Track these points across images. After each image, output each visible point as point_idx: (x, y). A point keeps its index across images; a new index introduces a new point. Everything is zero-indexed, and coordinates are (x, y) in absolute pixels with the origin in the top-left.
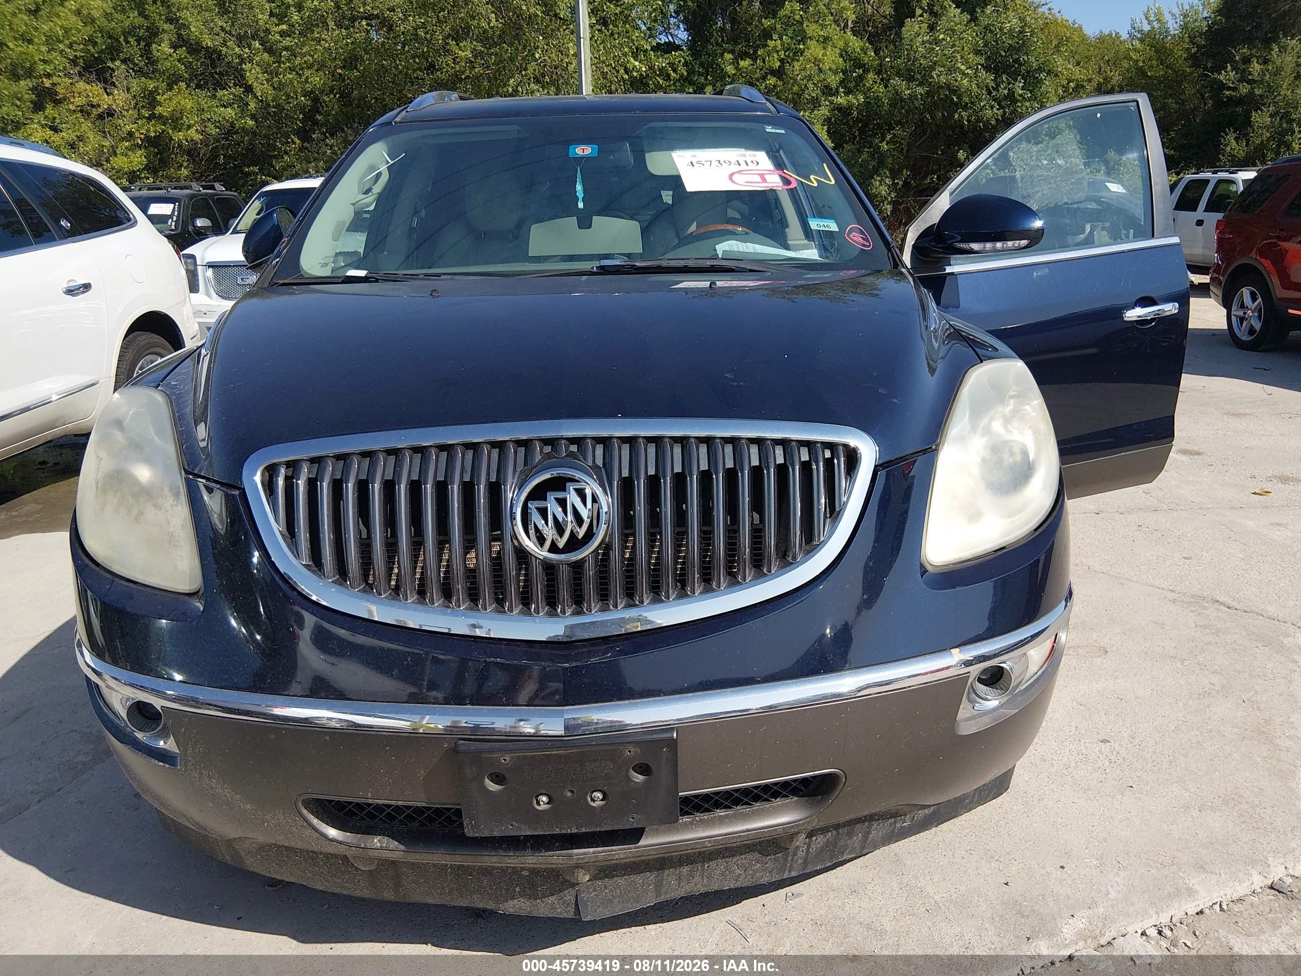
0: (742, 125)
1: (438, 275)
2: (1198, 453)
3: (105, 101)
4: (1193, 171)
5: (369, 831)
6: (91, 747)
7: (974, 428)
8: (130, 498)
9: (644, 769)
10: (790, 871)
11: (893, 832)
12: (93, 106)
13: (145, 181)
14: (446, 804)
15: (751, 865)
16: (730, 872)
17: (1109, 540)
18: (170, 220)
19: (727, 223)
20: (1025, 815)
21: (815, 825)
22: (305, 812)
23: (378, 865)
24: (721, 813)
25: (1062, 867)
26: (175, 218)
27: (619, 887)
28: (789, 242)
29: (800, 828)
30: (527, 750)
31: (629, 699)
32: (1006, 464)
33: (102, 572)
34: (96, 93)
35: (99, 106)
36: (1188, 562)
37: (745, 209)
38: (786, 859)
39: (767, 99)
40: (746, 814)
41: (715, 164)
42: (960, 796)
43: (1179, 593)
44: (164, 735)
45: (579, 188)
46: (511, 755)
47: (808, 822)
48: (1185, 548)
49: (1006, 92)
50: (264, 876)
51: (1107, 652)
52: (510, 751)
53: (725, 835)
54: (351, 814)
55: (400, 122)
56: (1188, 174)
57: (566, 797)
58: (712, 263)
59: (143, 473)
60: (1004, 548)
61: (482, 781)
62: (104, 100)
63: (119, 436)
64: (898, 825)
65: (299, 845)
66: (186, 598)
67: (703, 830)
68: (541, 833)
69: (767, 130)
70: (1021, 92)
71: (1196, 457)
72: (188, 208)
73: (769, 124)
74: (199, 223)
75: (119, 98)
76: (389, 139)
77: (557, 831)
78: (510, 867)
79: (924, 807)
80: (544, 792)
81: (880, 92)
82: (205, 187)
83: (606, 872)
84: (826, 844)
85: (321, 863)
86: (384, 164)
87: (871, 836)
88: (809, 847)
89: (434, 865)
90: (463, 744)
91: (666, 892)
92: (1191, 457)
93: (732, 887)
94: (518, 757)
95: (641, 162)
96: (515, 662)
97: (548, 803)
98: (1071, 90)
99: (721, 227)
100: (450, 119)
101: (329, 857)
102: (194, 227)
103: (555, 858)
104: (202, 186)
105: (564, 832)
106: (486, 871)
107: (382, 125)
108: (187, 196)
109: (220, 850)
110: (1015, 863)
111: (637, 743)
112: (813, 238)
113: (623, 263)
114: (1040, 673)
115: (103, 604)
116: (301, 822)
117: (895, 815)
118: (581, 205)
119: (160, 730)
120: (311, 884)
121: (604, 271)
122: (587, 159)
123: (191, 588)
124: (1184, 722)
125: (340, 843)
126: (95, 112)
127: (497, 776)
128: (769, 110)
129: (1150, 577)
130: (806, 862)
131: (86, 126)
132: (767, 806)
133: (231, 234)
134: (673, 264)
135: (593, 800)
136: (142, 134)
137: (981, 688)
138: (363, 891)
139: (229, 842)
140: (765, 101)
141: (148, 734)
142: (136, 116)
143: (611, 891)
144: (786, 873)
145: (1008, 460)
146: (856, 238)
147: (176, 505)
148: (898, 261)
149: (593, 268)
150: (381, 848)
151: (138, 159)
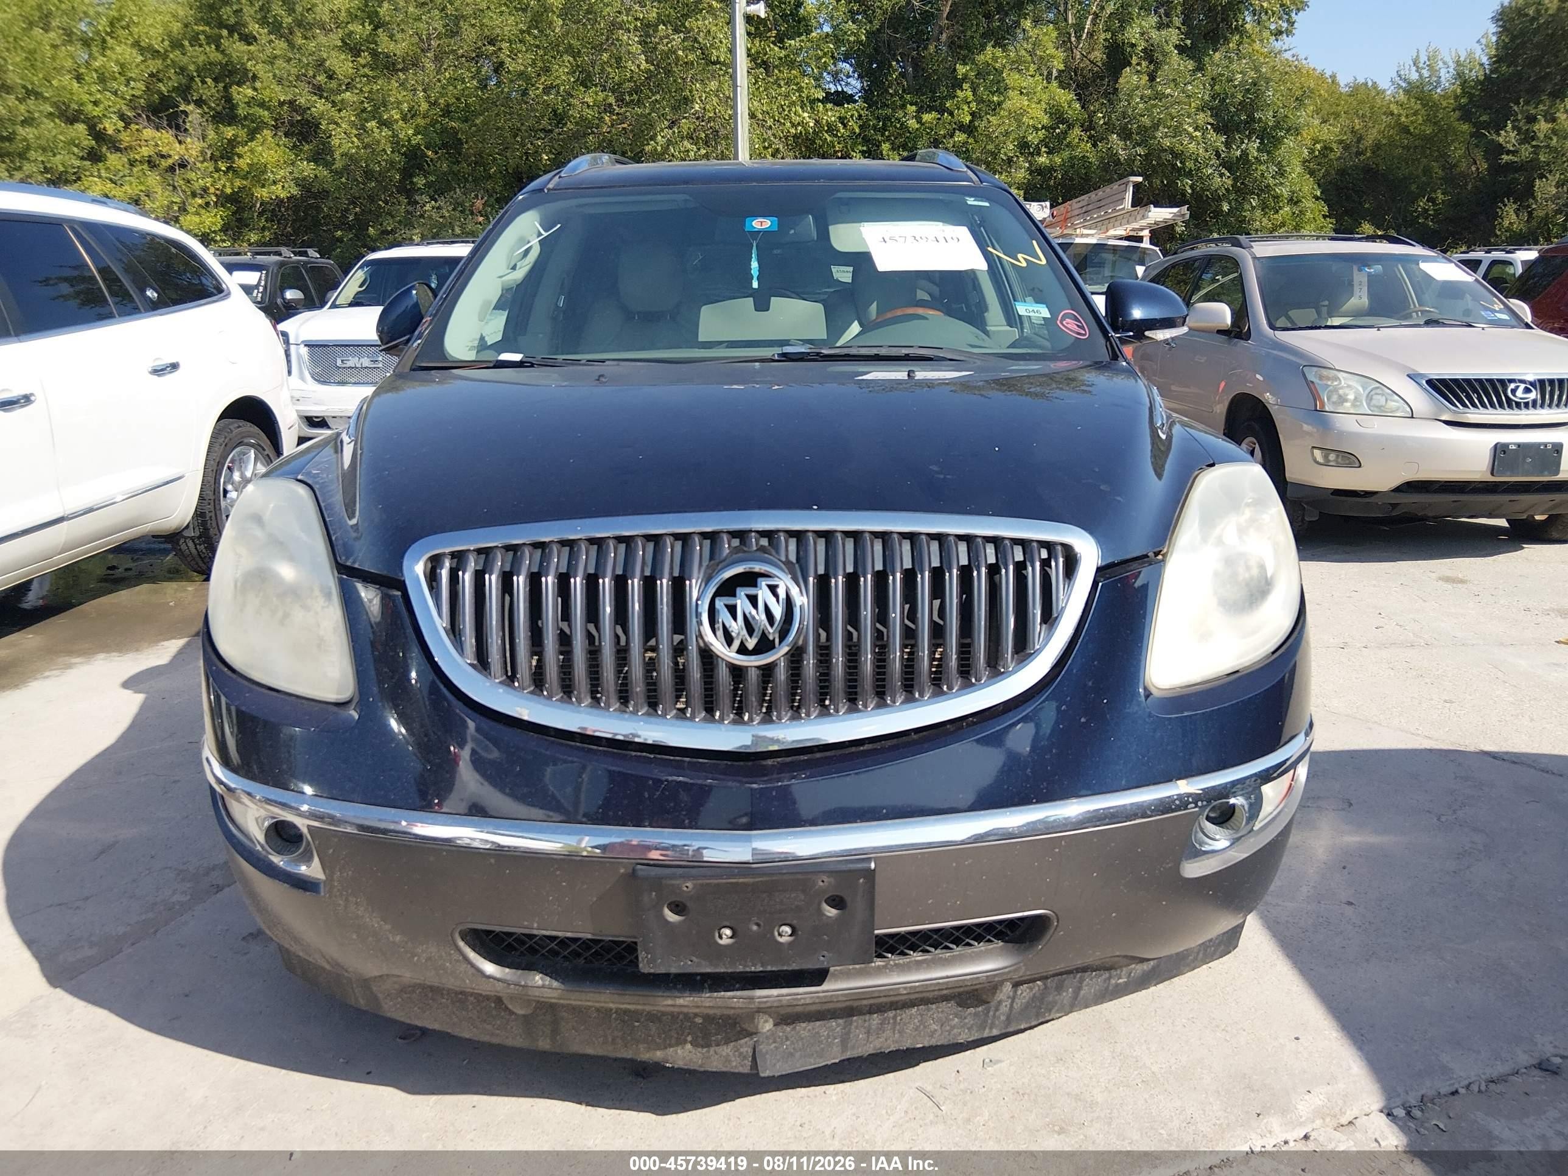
0: (941, 196)
1: (603, 361)
2: (1462, 581)
3: (176, 151)
4: (1464, 249)
5: (530, 967)
6: (188, 885)
7: (1205, 540)
8: (275, 599)
9: (837, 902)
10: (991, 1028)
11: (1107, 989)
12: (163, 156)
13: (221, 244)
14: (619, 936)
15: (948, 1020)
16: (925, 1027)
17: (1356, 678)
18: (256, 291)
19: (917, 306)
20: (1255, 981)
21: (1022, 973)
22: (461, 944)
23: (536, 1008)
24: (917, 956)
25: (1297, 1039)
26: (261, 289)
27: (802, 1039)
28: (988, 328)
29: (1005, 977)
30: (711, 877)
31: (822, 825)
32: (1241, 578)
33: (240, 680)
34: (166, 141)
35: (170, 156)
36: (1448, 705)
37: (936, 290)
38: (987, 1015)
39: (968, 167)
40: (946, 959)
41: (910, 240)
42: (1182, 952)
43: (1437, 740)
44: (307, 858)
45: (754, 265)
46: (695, 882)
47: (1015, 970)
48: (1444, 689)
49: (1238, 153)
50: (403, 1023)
51: (1351, 805)
52: (695, 878)
53: (923, 981)
54: (510, 948)
55: (554, 189)
56: (1456, 253)
57: (751, 931)
58: (907, 352)
59: (287, 572)
60: (1237, 672)
61: (662, 910)
62: (174, 150)
63: (258, 533)
64: (1113, 981)
65: (450, 983)
66: (335, 709)
67: (898, 975)
68: (722, 971)
69: (969, 203)
70: (1256, 154)
71: (1460, 585)
72: (277, 276)
73: (971, 196)
74: (290, 295)
75: (192, 147)
76: (542, 207)
77: (740, 969)
78: (681, 1013)
79: (1143, 960)
80: (728, 924)
81: (1087, 151)
82: (295, 254)
83: (788, 1018)
84: (1032, 1000)
85: (470, 1007)
86: (535, 236)
87: (1082, 992)
88: (1012, 1002)
89: (598, 1010)
90: (641, 870)
91: (853, 1048)
92: (1455, 585)
93: (927, 1045)
94: (702, 885)
95: (824, 236)
96: (699, 782)
97: (731, 938)
98: (1317, 153)
99: (911, 311)
100: (611, 187)
101: (481, 998)
102: (284, 299)
103: (734, 999)
104: (293, 252)
105: (748, 969)
106: (654, 1018)
107: (534, 191)
108: (276, 263)
109: (353, 992)
110: (1244, 1033)
111: (831, 873)
112: (1016, 324)
113: (809, 351)
114: (1275, 813)
115: (239, 713)
116: (457, 956)
117: (1107, 968)
118: (755, 285)
119: (302, 853)
120: (456, 1032)
121: (786, 357)
122: (766, 233)
123: (340, 697)
124: (1441, 883)
125: (498, 980)
126: (165, 163)
127: (677, 906)
128: (970, 180)
129: (1403, 721)
130: (1008, 1018)
131: (153, 179)
132: (969, 951)
133: (330, 308)
134: (864, 351)
135: (780, 935)
136: (218, 189)
137: (1209, 827)
138: (514, 1038)
139: (366, 983)
140: (965, 169)
141: (286, 858)
142: (211, 169)
143: (792, 1043)
144: (987, 1031)
145: (1243, 575)
146: (1070, 325)
147: (327, 607)
148: (1118, 352)
149: (774, 355)
150: (543, 986)
151: (213, 219)
